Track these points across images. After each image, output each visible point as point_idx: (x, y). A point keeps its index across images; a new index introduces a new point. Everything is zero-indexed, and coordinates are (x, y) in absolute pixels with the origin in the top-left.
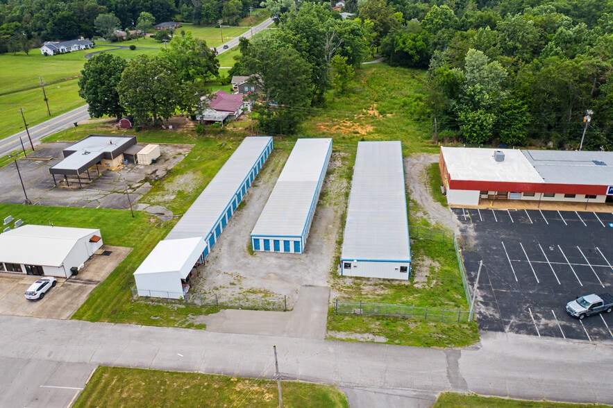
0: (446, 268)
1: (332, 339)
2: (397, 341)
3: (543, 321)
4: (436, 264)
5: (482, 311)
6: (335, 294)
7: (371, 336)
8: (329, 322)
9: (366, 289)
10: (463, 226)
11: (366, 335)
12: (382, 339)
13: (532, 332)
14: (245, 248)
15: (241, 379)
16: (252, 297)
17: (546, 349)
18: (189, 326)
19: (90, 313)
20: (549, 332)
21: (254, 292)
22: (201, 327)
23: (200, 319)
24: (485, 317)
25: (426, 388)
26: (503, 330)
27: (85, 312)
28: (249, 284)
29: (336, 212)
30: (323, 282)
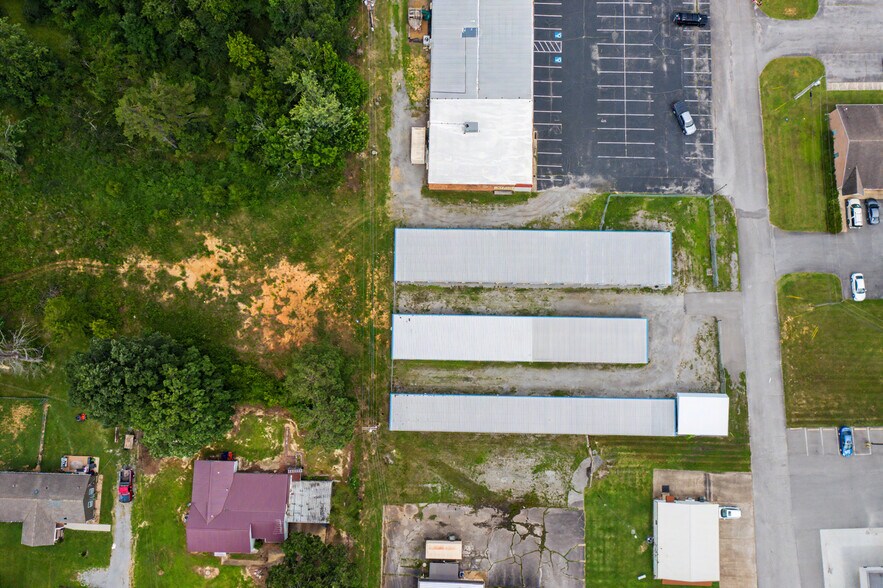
0: (645, 206)
1: (740, 288)
2: (735, 246)
3: (697, 152)
4: (641, 213)
5: (693, 189)
6: (691, 288)
7: (733, 262)
8: (723, 290)
9: (681, 266)
10: (572, 184)
11: (732, 266)
12: (734, 256)
13: (710, 163)
14: (640, 370)
15: (781, 338)
16: (704, 349)
17: (724, 159)
18: (743, 383)
19: (741, 462)
20: (709, 151)
21: (699, 348)
22: (743, 375)
23: (735, 379)
24: (700, 188)
25: (768, 231)
26: (712, 180)
27: (743, 465)
28: (689, 354)
29: (562, 298)
30: (679, 300)
